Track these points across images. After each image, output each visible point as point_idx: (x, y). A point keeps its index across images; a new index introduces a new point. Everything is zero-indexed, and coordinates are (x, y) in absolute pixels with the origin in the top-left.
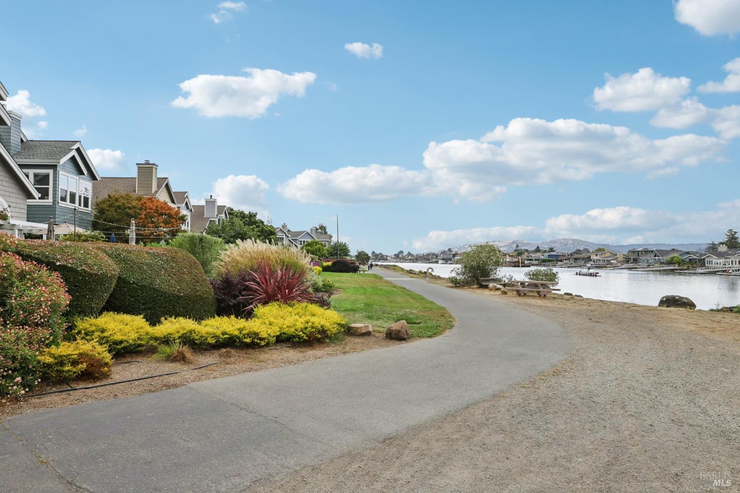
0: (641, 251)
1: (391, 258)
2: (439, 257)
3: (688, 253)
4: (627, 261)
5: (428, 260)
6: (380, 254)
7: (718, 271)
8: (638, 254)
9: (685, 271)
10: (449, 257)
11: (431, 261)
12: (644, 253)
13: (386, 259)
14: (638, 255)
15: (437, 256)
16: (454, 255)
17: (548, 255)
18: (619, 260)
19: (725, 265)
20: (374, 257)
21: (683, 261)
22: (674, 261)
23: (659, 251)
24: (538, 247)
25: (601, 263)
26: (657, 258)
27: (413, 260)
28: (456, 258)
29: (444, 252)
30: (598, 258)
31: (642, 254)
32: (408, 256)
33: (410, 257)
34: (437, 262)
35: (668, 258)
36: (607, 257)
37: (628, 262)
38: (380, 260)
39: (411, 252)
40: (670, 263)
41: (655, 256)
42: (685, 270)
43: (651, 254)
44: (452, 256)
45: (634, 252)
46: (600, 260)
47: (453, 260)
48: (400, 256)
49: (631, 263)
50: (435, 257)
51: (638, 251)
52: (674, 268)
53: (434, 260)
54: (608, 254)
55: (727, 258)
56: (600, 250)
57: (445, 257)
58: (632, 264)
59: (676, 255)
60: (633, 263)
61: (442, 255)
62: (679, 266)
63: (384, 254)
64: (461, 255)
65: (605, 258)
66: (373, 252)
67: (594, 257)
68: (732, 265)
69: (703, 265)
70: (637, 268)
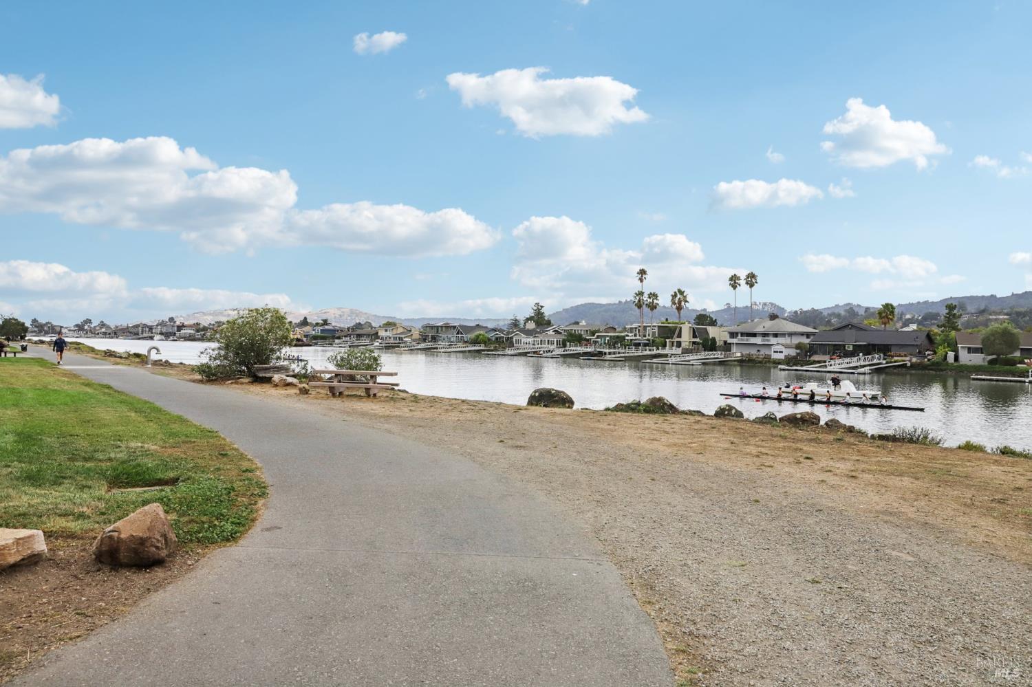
0: (441, 327)
1: (70, 330)
2: (154, 331)
3: (494, 330)
4: (424, 339)
5: (137, 334)
6: (48, 323)
7: (529, 353)
8: (438, 329)
9: (494, 353)
10: (170, 331)
11: (141, 336)
12: (444, 329)
14: (438, 332)
15: (152, 329)
16: (180, 328)
17: (321, 330)
18: (414, 337)
19: (534, 345)
20: (36, 329)
21: (489, 340)
22: (479, 340)
23: (462, 326)
24: (305, 318)
25: (392, 341)
26: (460, 335)
27: (110, 334)
28: (182, 331)
29: (162, 324)
30: (388, 334)
32: (101, 328)
33: (103, 330)
34: (152, 338)
35: (472, 336)
36: (400, 334)
37: (424, 340)
38: (47, 333)
39: (105, 322)
40: (475, 341)
41: (458, 333)
42: (492, 351)
43: (452, 331)
44: (176, 328)
45: (432, 327)
46: (390, 338)
47: (178, 334)
48: (86, 327)
49: (429, 342)
50: (147, 329)
51: (438, 327)
52: (481, 348)
53: (145, 335)
54: (400, 330)
55: (535, 337)
56: (390, 325)
57: (164, 330)
58: (429, 344)
59: (482, 332)
60: (431, 341)
61: (159, 327)
62: (485, 346)
63: (55, 323)
64: (190, 326)
65: (396, 334)
66: (34, 321)
67: (382, 333)
68: (541, 344)
69: (511, 345)
70: (437, 348)
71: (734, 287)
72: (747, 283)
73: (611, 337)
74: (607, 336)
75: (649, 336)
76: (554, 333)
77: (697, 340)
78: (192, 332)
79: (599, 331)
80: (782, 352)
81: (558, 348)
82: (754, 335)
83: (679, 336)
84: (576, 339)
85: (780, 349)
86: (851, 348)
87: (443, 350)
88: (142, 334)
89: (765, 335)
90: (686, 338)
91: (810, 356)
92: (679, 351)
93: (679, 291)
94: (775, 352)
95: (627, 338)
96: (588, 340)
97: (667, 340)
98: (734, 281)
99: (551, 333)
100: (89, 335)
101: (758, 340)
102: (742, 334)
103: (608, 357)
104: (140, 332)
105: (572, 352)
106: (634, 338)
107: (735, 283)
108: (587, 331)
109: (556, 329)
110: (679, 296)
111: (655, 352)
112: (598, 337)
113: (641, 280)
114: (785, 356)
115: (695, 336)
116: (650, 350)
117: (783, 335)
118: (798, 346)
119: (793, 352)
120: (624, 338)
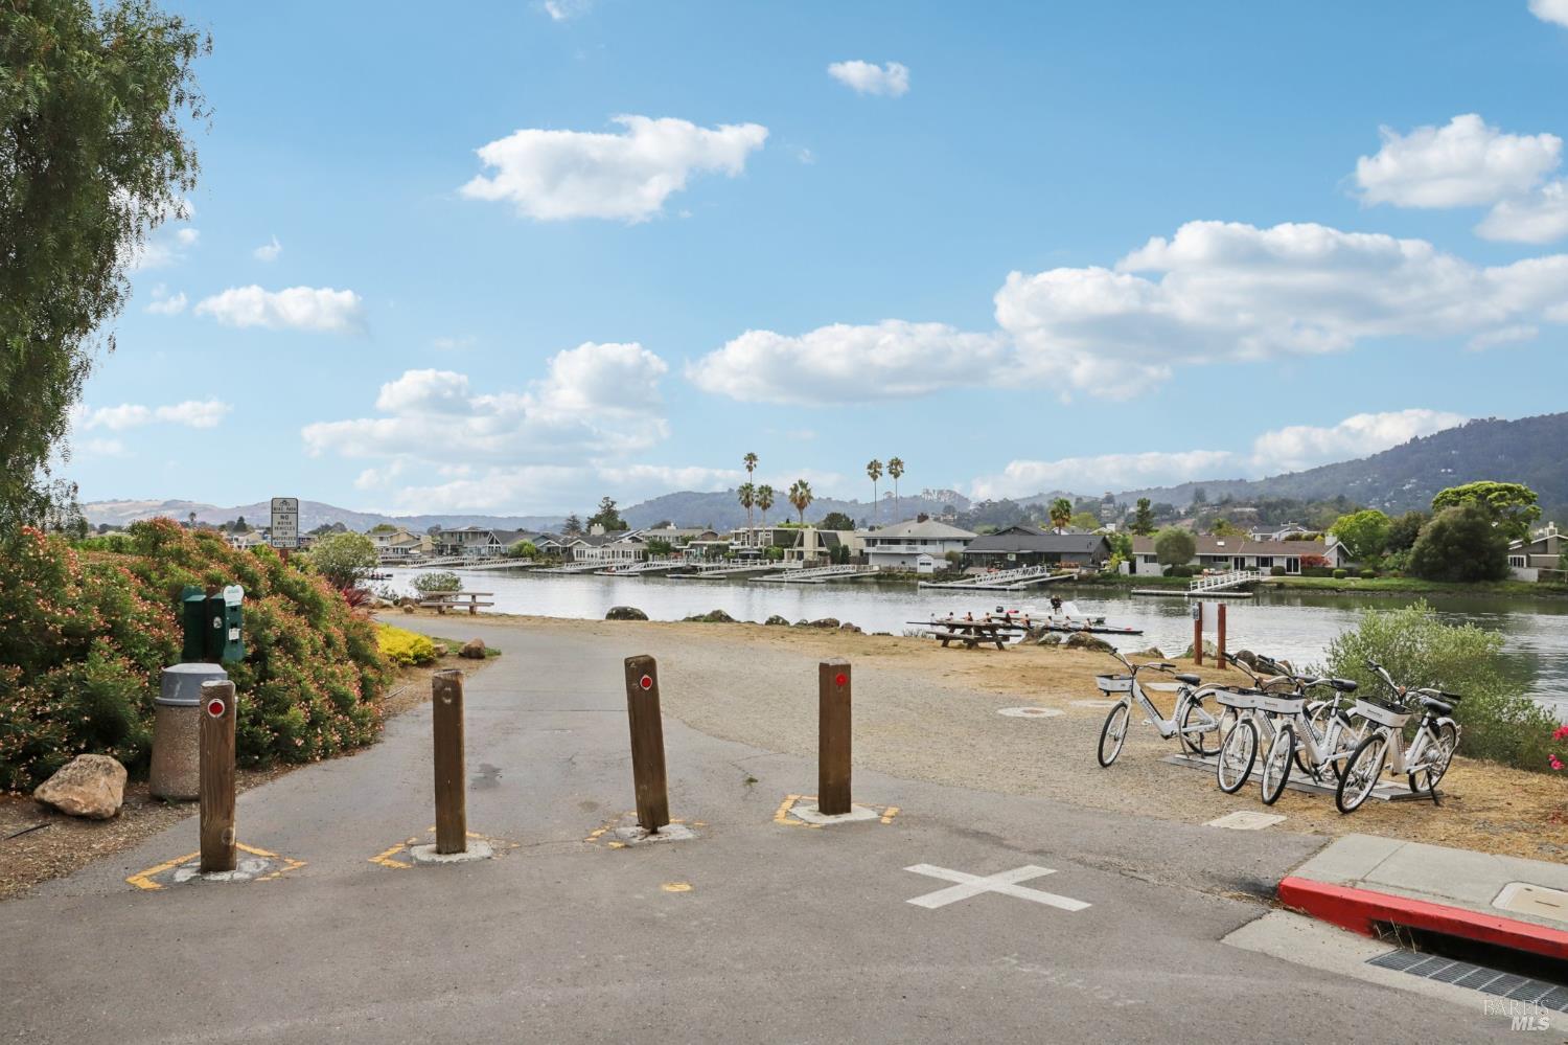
0: (467, 533)
3: (545, 537)
4: (440, 550)
7: (596, 569)
8: (460, 537)
9: (546, 570)
12: (470, 536)
14: (460, 540)
18: (424, 548)
19: (603, 558)
21: (538, 551)
22: (524, 551)
23: (499, 533)
24: (241, 519)
25: (391, 554)
26: (494, 545)
30: (385, 544)
31: (467, 537)
35: (513, 545)
36: (403, 543)
37: (441, 553)
40: (518, 554)
41: (492, 542)
42: (543, 567)
43: (483, 538)
45: (452, 534)
46: (387, 550)
49: (448, 555)
51: (461, 533)
52: (527, 564)
54: (404, 538)
55: (605, 546)
56: (386, 530)
58: (448, 558)
59: (527, 540)
60: (451, 554)
62: (533, 560)
65: (398, 544)
67: (374, 543)
68: (613, 557)
69: (570, 559)
70: (462, 564)
71: (875, 478)
72: (891, 472)
73: (709, 546)
74: (705, 545)
75: (761, 543)
76: (630, 541)
77: (824, 549)
79: (693, 538)
80: (930, 564)
81: (638, 562)
82: (897, 542)
83: (801, 544)
84: (662, 549)
85: (929, 560)
86: (1014, 558)
87: (471, 567)
89: (911, 541)
90: (810, 547)
91: (963, 570)
92: (800, 564)
93: (801, 483)
94: (921, 564)
95: (731, 547)
96: (678, 551)
97: (786, 550)
98: (874, 469)
99: (626, 540)
101: (902, 549)
102: (883, 541)
103: (704, 574)
105: (656, 568)
106: (741, 547)
107: (875, 471)
108: (677, 538)
109: (634, 535)
110: (800, 490)
111: (768, 566)
112: (692, 546)
113: (750, 469)
114: (934, 569)
115: (821, 544)
116: (761, 564)
117: (933, 541)
118: (949, 557)
119: (943, 564)
120: (726, 548)
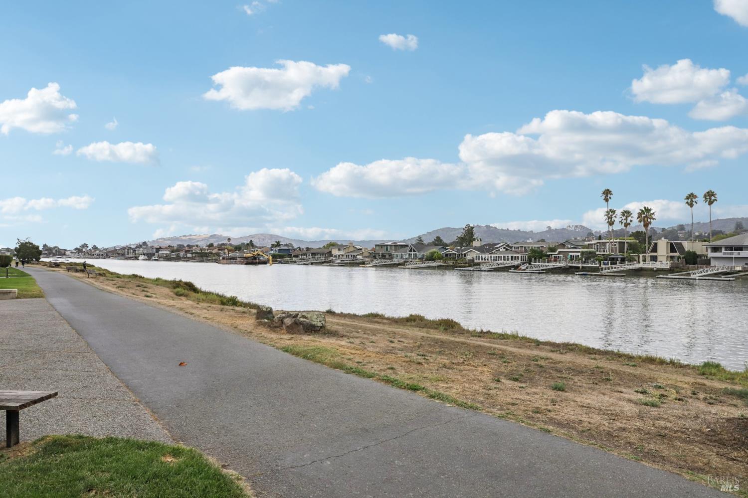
0: (391, 246)
1: (72, 253)
2: (137, 252)
5: (123, 255)
6: (56, 247)
10: (151, 252)
11: (127, 256)
12: (393, 248)
13: (64, 254)
14: (388, 250)
15: (135, 251)
16: (158, 249)
17: (279, 250)
18: (364, 255)
20: (46, 252)
21: (442, 256)
22: (434, 256)
23: (414, 244)
27: (102, 255)
28: (160, 252)
29: (144, 245)
32: (95, 250)
33: (97, 252)
34: (136, 258)
35: (426, 253)
36: (352, 252)
37: (375, 257)
38: (55, 255)
39: (97, 246)
41: (411, 251)
43: (405, 248)
44: (155, 250)
45: (381, 246)
47: (156, 255)
48: (84, 250)
50: (132, 251)
51: (387, 246)
53: (130, 255)
54: (351, 249)
57: (145, 251)
58: (379, 261)
59: (435, 249)
61: (142, 249)
63: (60, 247)
64: (166, 248)
65: (349, 252)
66: (45, 246)
72: (705, 201)
73: (580, 252)
75: (609, 251)
77: (677, 254)
78: (168, 252)
83: (654, 250)
88: (128, 254)
90: (661, 252)
93: (646, 209)
97: (639, 256)
100: (87, 255)
102: (727, 248)
104: (126, 253)
107: (692, 201)
110: (645, 213)
112: (560, 253)
113: (607, 200)
